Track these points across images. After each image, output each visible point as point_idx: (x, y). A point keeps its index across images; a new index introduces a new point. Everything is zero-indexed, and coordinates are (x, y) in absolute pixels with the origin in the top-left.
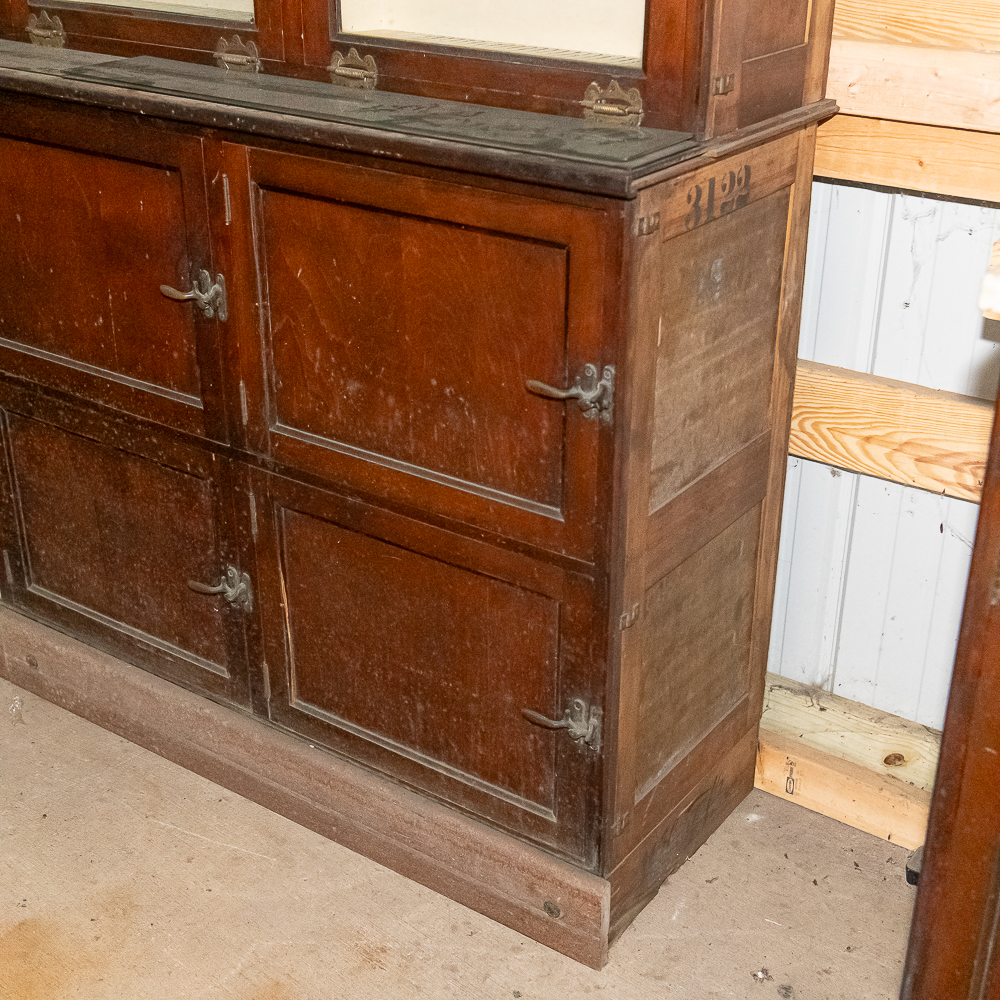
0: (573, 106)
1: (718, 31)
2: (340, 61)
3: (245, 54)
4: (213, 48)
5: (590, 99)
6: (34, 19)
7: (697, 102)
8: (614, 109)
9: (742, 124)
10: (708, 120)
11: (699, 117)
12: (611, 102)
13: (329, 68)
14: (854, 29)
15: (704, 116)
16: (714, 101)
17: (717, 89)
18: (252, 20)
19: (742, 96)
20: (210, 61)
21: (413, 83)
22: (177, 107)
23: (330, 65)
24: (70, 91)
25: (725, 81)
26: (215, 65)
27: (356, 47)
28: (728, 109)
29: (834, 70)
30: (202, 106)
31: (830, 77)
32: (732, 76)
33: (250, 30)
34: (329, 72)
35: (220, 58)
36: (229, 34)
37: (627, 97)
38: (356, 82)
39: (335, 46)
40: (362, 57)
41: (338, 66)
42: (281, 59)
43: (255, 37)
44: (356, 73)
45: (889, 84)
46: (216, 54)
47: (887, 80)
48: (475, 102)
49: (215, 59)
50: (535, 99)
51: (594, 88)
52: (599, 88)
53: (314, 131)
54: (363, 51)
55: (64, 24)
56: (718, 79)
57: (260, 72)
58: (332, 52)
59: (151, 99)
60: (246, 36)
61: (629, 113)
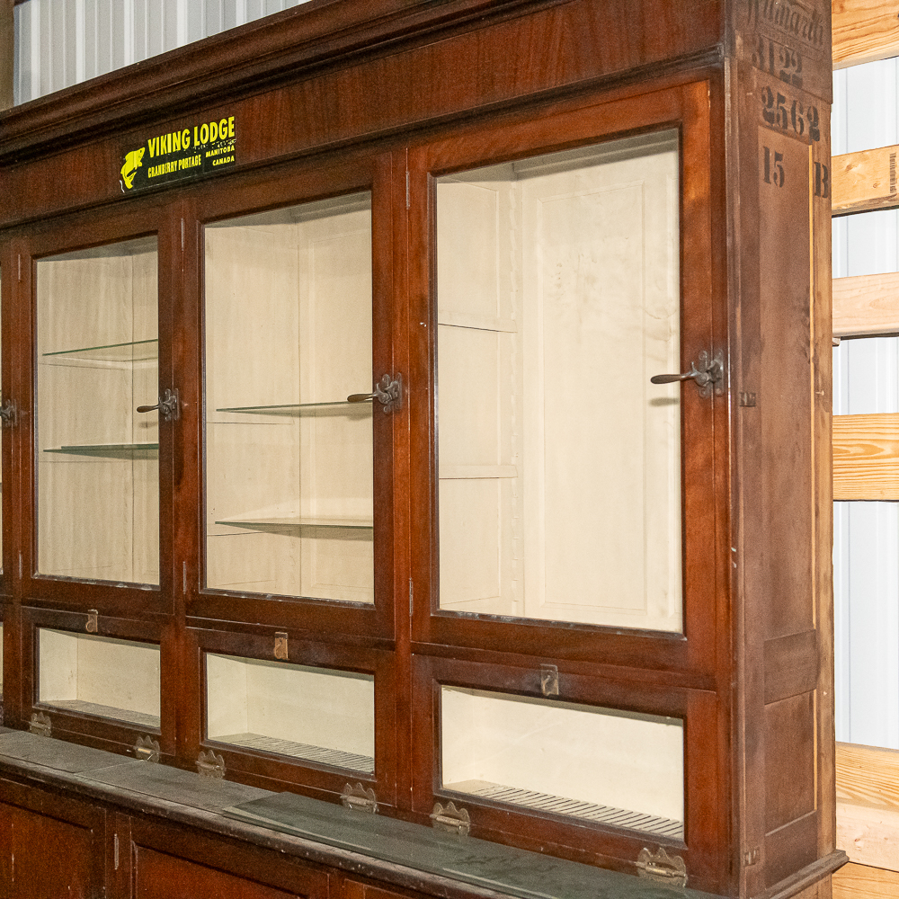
0: (629, 865)
1: (743, 817)
2: (441, 811)
3: (365, 798)
4: (341, 790)
5: (643, 861)
6: (203, 756)
7: (731, 873)
8: (663, 872)
9: (769, 884)
10: (741, 886)
11: (732, 884)
12: (660, 865)
13: (431, 816)
14: (854, 790)
15: (737, 882)
16: (745, 871)
17: (747, 862)
18: (372, 773)
19: (767, 862)
20: (337, 801)
21: (499, 834)
22: (312, 851)
23: (432, 813)
24: (228, 829)
25: (752, 854)
26: (341, 804)
27: (454, 802)
28: (757, 874)
29: (841, 827)
30: (331, 852)
31: (838, 831)
32: (758, 849)
33: (370, 780)
34: (431, 819)
35: (345, 800)
36: (353, 782)
37: (672, 862)
38: (453, 829)
39: (437, 799)
40: (458, 810)
41: (438, 815)
42: (393, 804)
43: (374, 786)
44: (453, 822)
45: (888, 842)
46: (343, 796)
47: (886, 839)
48: (548, 854)
49: (341, 800)
50: (598, 857)
51: (645, 852)
52: (649, 853)
53: (421, 881)
54: (459, 805)
55: (225, 762)
56: (747, 854)
57: (376, 812)
58: (435, 803)
59: (291, 842)
60: (367, 785)
61: (675, 876)
